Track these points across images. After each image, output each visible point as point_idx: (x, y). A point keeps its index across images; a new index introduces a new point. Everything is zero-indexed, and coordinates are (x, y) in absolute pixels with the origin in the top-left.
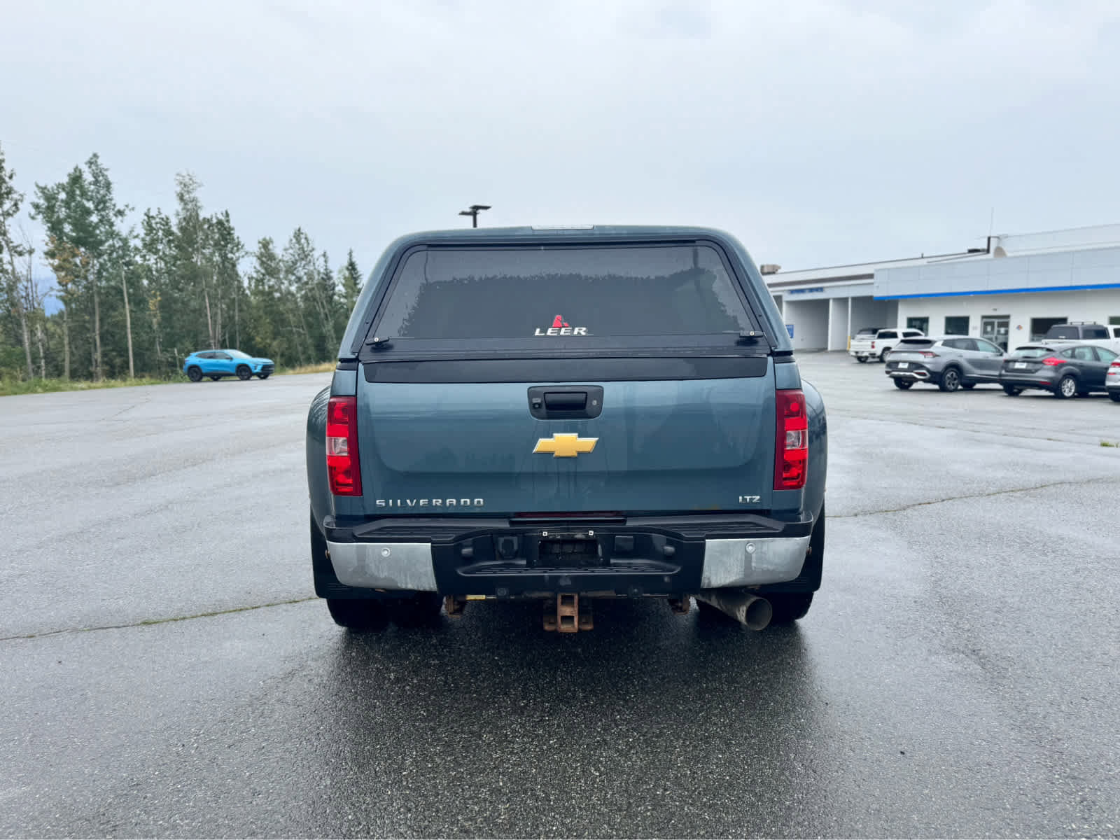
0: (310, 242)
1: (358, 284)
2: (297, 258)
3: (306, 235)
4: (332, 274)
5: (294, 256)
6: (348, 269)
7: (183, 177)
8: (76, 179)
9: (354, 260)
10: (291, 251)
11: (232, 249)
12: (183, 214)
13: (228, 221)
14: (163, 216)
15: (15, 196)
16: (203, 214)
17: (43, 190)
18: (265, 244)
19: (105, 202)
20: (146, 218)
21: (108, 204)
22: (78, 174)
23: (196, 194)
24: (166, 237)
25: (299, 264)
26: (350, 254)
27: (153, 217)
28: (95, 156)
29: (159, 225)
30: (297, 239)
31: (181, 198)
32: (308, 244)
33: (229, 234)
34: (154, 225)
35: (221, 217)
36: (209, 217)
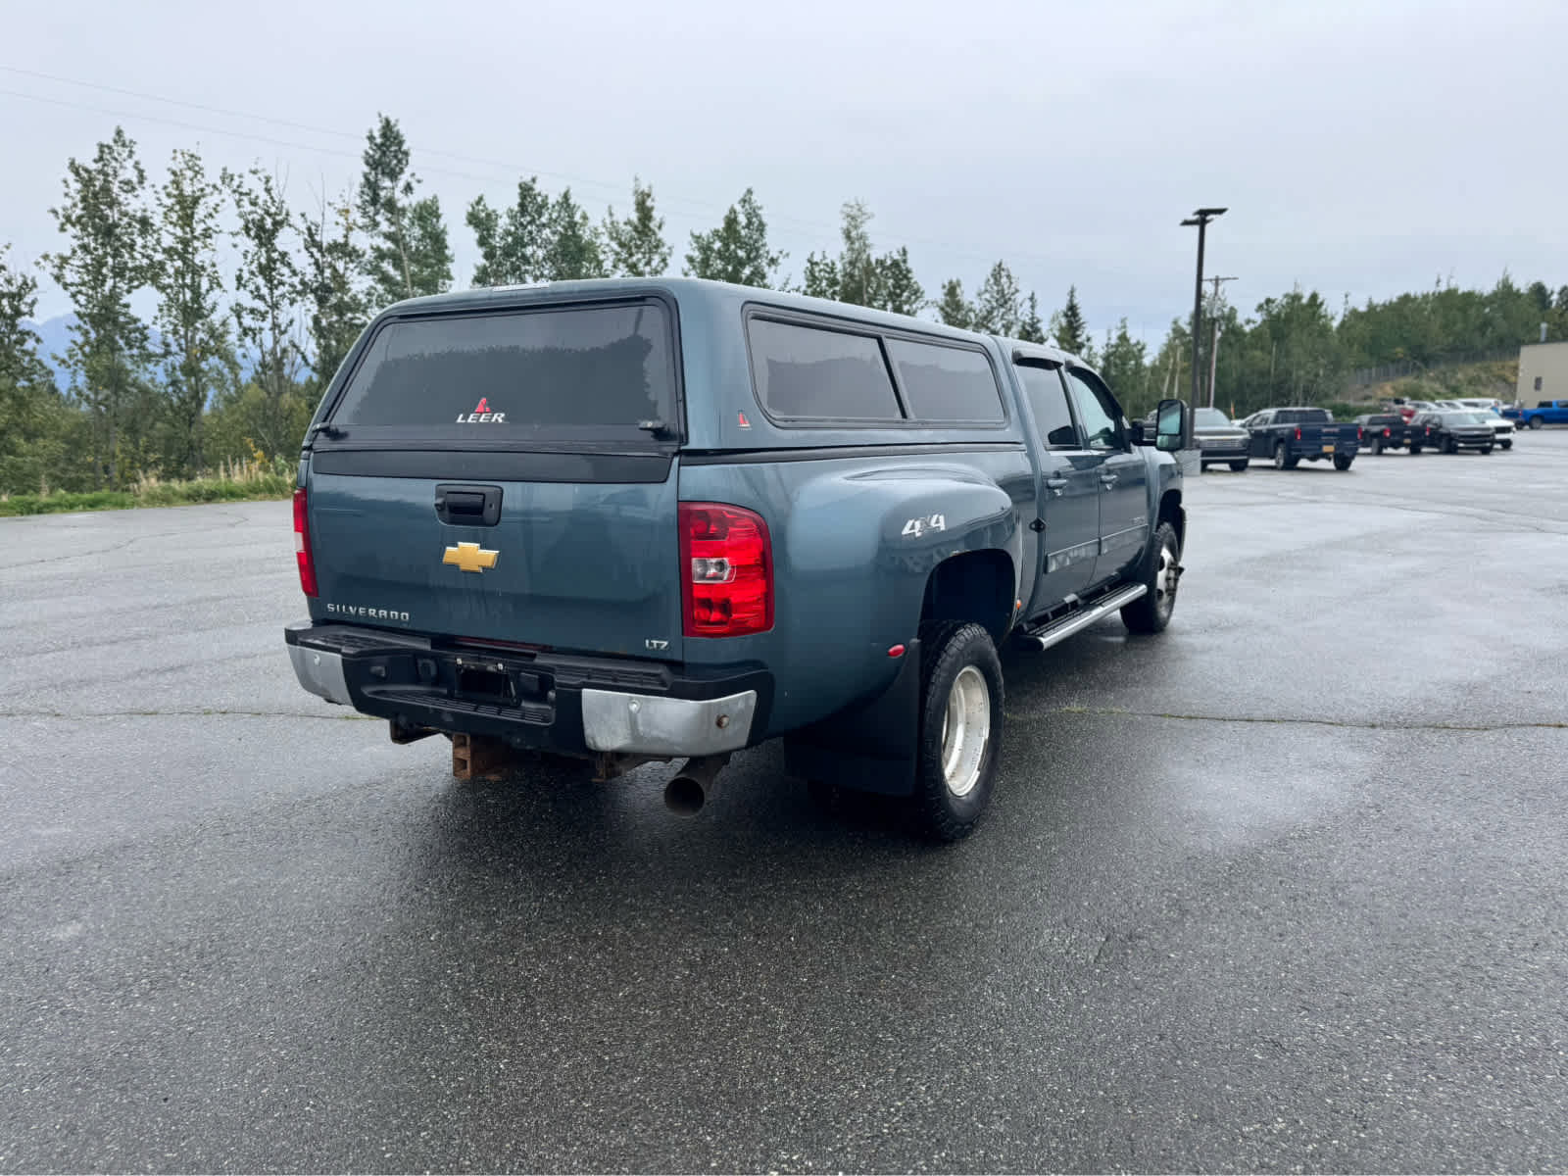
0: (1013, 280)
1: (1079, 336)
2: (995, 304)
3: (1008, 271)
4: (1039, 325)
5: (989, 301)
6: (1066, 315)
7: (852, 207)
8: (731, 222)
9: (1075, 301)
10: (987, 296)
11: (909, 298)
12: (848, 257)
13: (905, 261)
14: (828, 261)
15: (665, 250)
16: (875, 254)
17: (697, 238)
18: (952, 290)
19: (757, 250)
20: (809, 265)
21: (761, 252)
22: (733, 216)
23: (864, 228)
24: (831, 287)
25: (995, 314)
26: (1072, 293)
27: (817, 264)
28: (750, 192)
29: (822, 274)
30: (995, 279)
31: (848, 236)
32: (1011, 283)
33: (906, 277)
34: (817, 274)
35: (896, 257)
36: (883, 258)
